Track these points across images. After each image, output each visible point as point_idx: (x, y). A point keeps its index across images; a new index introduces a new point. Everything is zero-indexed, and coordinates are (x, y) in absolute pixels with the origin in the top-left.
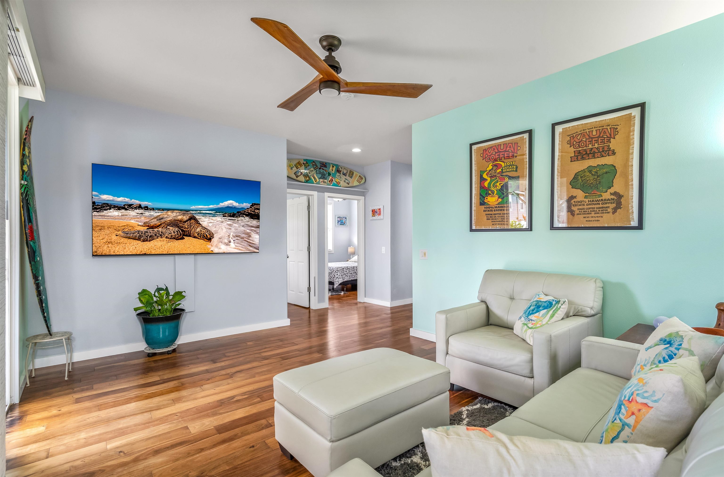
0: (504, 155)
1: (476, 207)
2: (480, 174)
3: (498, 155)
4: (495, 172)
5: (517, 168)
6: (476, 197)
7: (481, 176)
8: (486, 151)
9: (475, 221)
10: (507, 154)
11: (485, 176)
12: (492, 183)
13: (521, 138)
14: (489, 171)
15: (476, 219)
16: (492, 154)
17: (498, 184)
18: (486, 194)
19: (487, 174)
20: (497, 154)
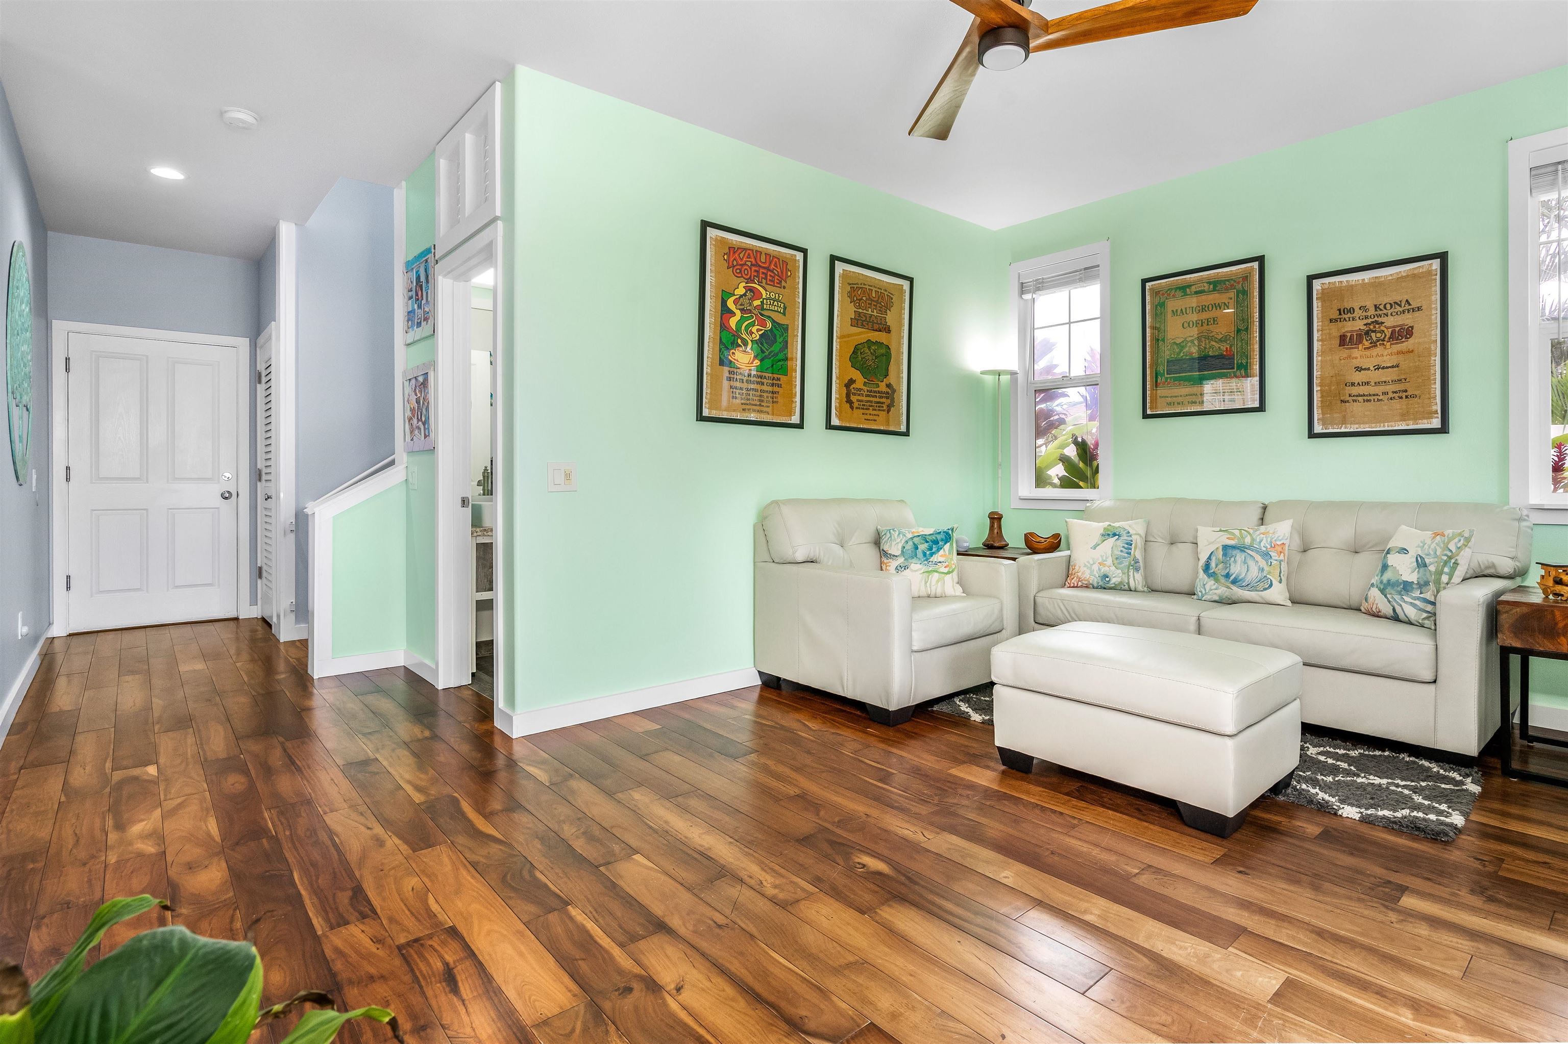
0: (766, 275)
1: (712, 366)
2: (722, 298)
3: (755, 271)
4: (750, 304)
5: (785, 308)
6: (711, 345)
7: (724, 303)
8: (734, 253)
9: (708, 397)
10: (771, 276)
11: (730, 304)
12: (744, 325)
13: (792, 255)
14: (740, 298)
15: (711, 393)
16: (745, 264)
17: (754, 329)
18: (732, 343)
19: (735, 302)
20: (753, 268)
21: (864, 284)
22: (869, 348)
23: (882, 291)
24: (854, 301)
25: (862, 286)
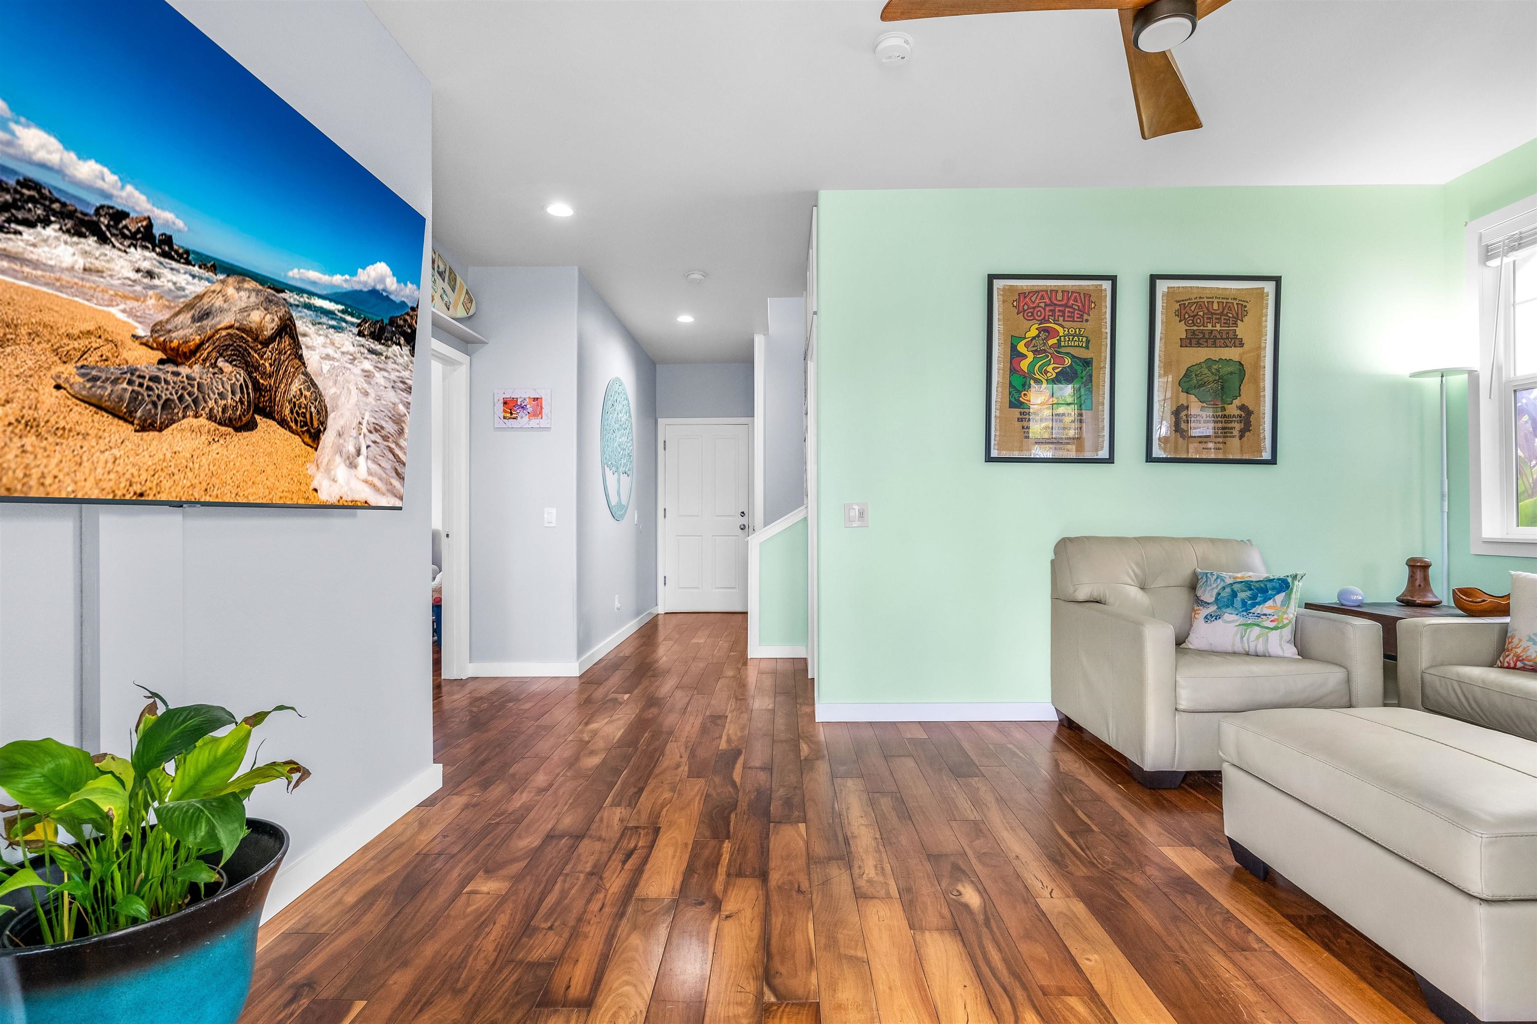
0: (1063, 312)
1: (1001, 410)
2: (1012, 344)
3: (1050, 310)
4: (1045, 344)
5: (1088, 341)
6: (1000, 389)
7: (1014, 348)
8: (1025, 298)
9: (997, 439)
10: (1069, 312)
11: (1021, 348)
12: (1038, 366)
13: (1096, 286)
14: (1032, 340)
15: (1000, 435)
16: (1038, 306)
17: (1050, 368)
18: (1024, 385)
19: (1027, 345)
20: (1048, 309)
21: (1200, 298)
22: (1209, 368)
23: (1230, 301)
24: (1185, 319)
25: (1198, 300)
